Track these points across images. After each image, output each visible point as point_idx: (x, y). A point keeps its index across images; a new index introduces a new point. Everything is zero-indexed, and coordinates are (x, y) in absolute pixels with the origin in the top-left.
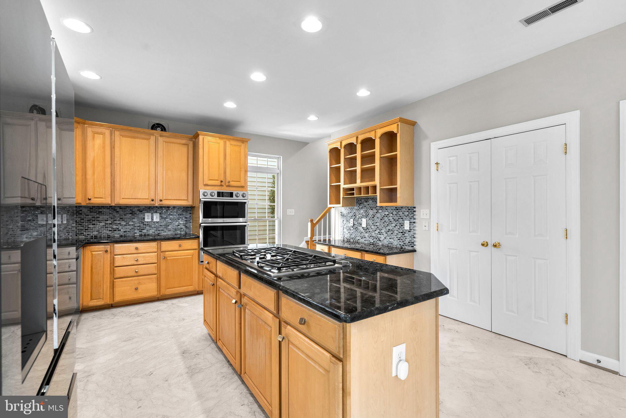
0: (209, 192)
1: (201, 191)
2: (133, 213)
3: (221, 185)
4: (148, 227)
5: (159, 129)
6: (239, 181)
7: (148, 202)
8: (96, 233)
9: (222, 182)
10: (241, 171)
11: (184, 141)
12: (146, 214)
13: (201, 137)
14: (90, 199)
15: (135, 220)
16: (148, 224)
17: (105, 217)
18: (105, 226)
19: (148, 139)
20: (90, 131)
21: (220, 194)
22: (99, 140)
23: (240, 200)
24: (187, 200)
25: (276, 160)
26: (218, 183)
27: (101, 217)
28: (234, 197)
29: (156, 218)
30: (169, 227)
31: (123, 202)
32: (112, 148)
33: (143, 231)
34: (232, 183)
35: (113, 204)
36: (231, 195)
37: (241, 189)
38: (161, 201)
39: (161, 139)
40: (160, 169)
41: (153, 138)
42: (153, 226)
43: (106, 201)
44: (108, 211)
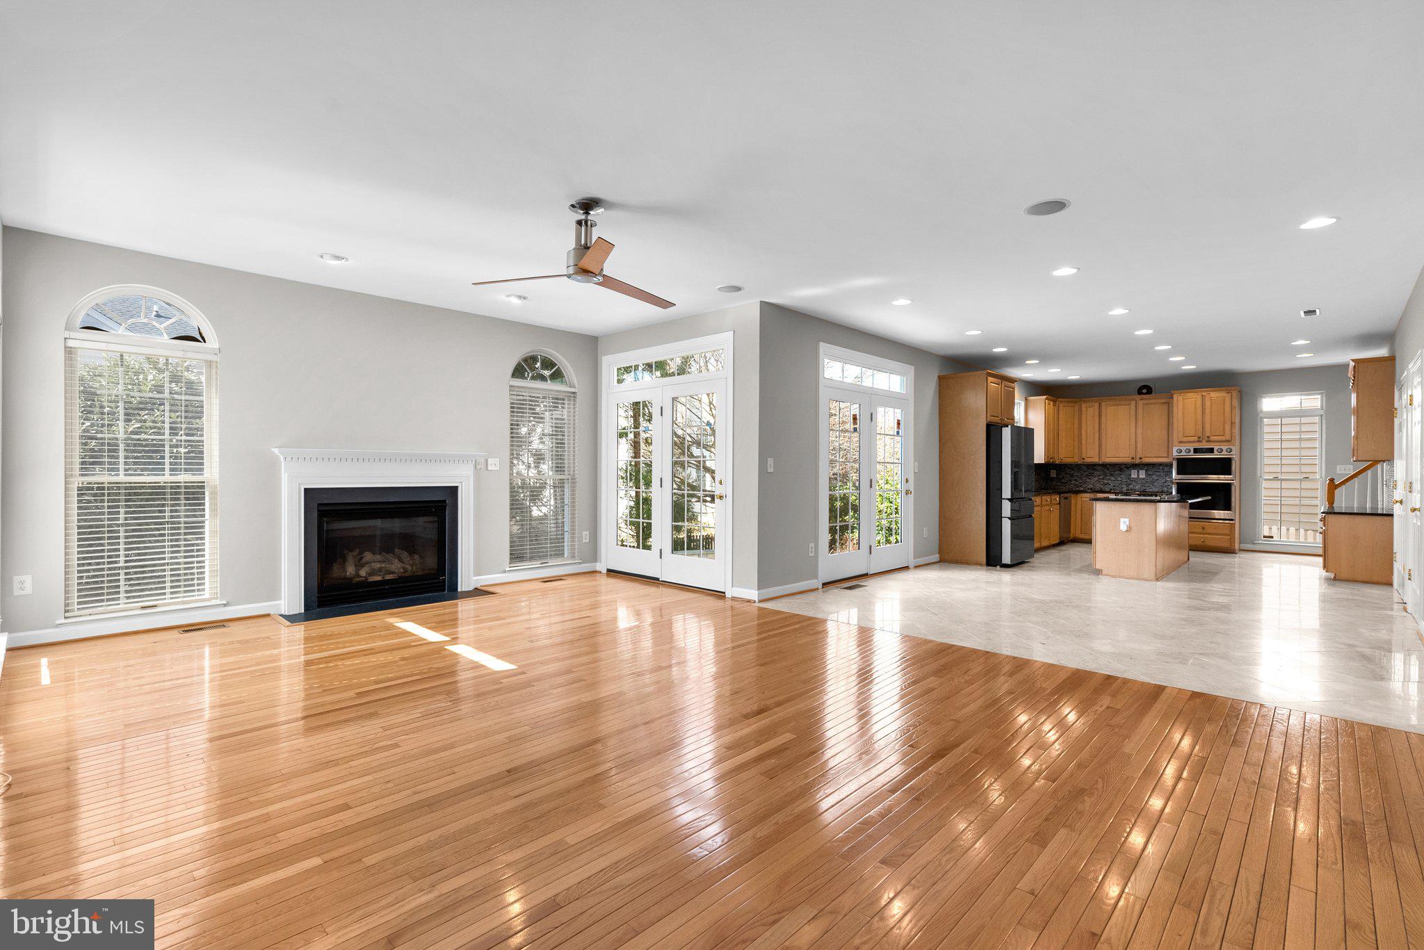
0: (1183, 449)
1: (1175, 449)
2: (1121, 470)
3: (1198, 441)
4: (1134, 483)
5: (1144, 391)
6: (1223, 436)
7: (1128, 460)
8: (1092, 486)
9: (1199, 438)
10: (1224, 424)
11: (1164, 401)
12: (1132, 471)
13: (1174, 396)
14: (1084, 459)
15: (1123, 476)
16: (1135, 480)
17: (1098, 473)
18: (1098, 481)
19: (1129, 404)
20: (1084, 405)
21: (1196, 451)
22: (1090, 411)
23: (1224, 455)
24: (1168, 457)
25: (1319, 396)
26: (1196, 439)
27: (1096, 473)
28: (1215, 452)
29: (1142, 475)
30: (1156, 484)
31: (1108, 460)
32: (1100, 416)
33: (1130, 486)
34: (1213, 438)
35: (1100, 463)
36: (1211, 450)
37: (1225, 444)
38: (1140, 458)
39: (1141, 403)
40: (1140, 431)
41: (1133, 403)
42: (1139, 482)
43: (1096, 460)
44: (1099, 467)
